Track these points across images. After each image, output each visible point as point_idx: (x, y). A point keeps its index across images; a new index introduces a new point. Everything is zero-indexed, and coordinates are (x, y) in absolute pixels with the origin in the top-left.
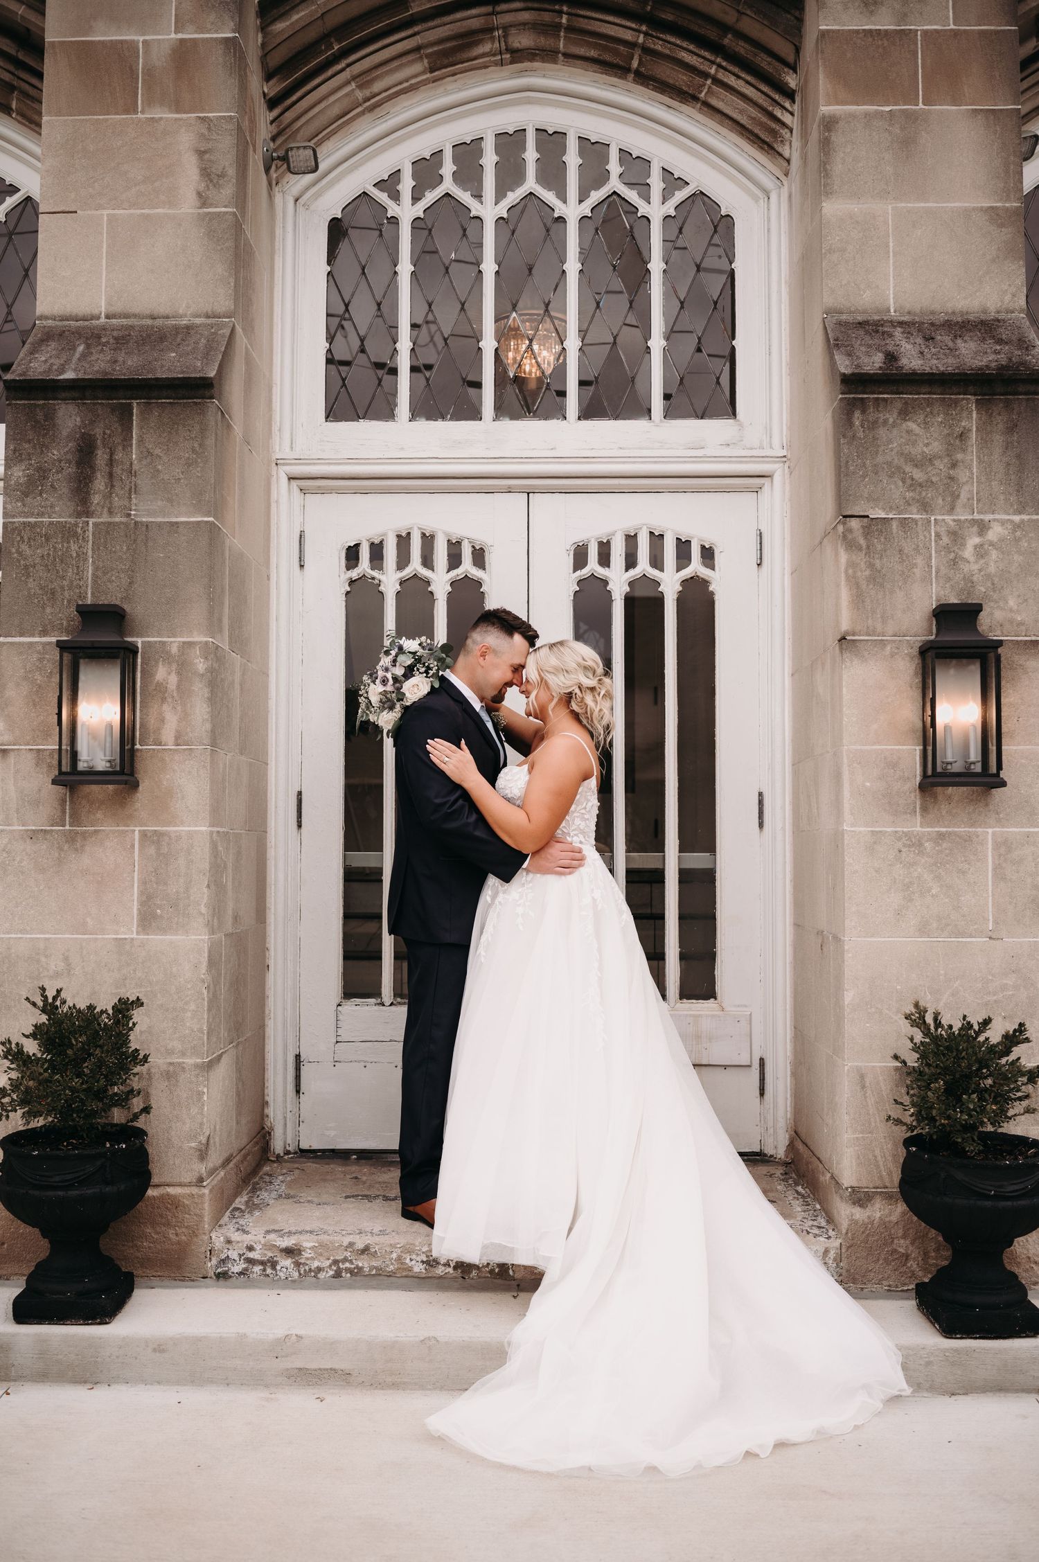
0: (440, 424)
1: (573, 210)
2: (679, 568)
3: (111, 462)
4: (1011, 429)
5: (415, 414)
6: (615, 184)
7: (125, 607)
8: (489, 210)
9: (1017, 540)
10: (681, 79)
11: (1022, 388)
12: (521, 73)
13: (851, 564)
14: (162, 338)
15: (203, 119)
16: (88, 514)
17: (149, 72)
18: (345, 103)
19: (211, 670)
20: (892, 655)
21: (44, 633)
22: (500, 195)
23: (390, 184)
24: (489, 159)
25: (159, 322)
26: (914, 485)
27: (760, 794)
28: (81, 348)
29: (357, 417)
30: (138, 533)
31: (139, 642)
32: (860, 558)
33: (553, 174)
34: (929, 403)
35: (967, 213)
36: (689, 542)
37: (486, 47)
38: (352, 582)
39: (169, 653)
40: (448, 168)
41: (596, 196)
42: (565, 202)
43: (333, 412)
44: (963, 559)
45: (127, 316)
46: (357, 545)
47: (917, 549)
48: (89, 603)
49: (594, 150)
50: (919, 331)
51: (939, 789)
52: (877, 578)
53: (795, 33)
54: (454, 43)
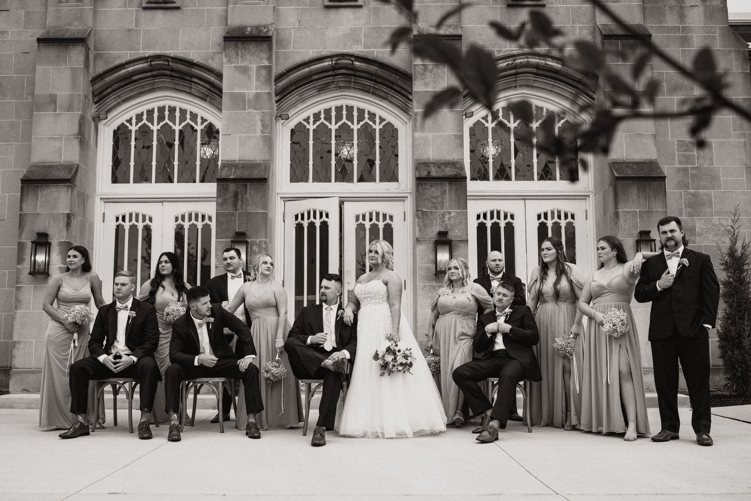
0: (320, 183)
1: (355, 127)
2: (383, 222)
3: (242, 198)
4: (456, 190)
5: (314, 181)
6: (366, 120)
7: (246, 232)
8: (333, 127)
9: (458, 216)
10: (384, 95)
11: (459, 180)
12: (341, 92)
13: (418, 222)
14: (253, 167)
15: (263, 112)
16: (237, 210)
17: (249, 100)
18: (296, 100)
19: (266, 247)
20: (428, 243)
21: (226, 238)
22: (336, 123)
23: (307, 120)
24: (333, 113)
25: (251, 162)
26: (433, 203)
27: (405, 280)
28: (233, 169)
29: (298, 182)
30: (249, 215)
31: (249, 240)
32: (421, 220)
33: (350, 117)
34: (437, 184)
35: (450, 136)
36: (386, 214)
37: (333, 86)
38: (297, 224)
39: (256, 243)
40: (322, 116)
41: (362, 123)
42: (353, 124)
43: (292, 180)
44: (446, 221)
45: (243, 161)
46: (298, 214)
47: (434, 218)
48: (237, 231)
49: (361, 112)
50: (437, 165)
51: (439, 275)
52: (425, 225)
53: (411, 86)
54: (324, 85)
